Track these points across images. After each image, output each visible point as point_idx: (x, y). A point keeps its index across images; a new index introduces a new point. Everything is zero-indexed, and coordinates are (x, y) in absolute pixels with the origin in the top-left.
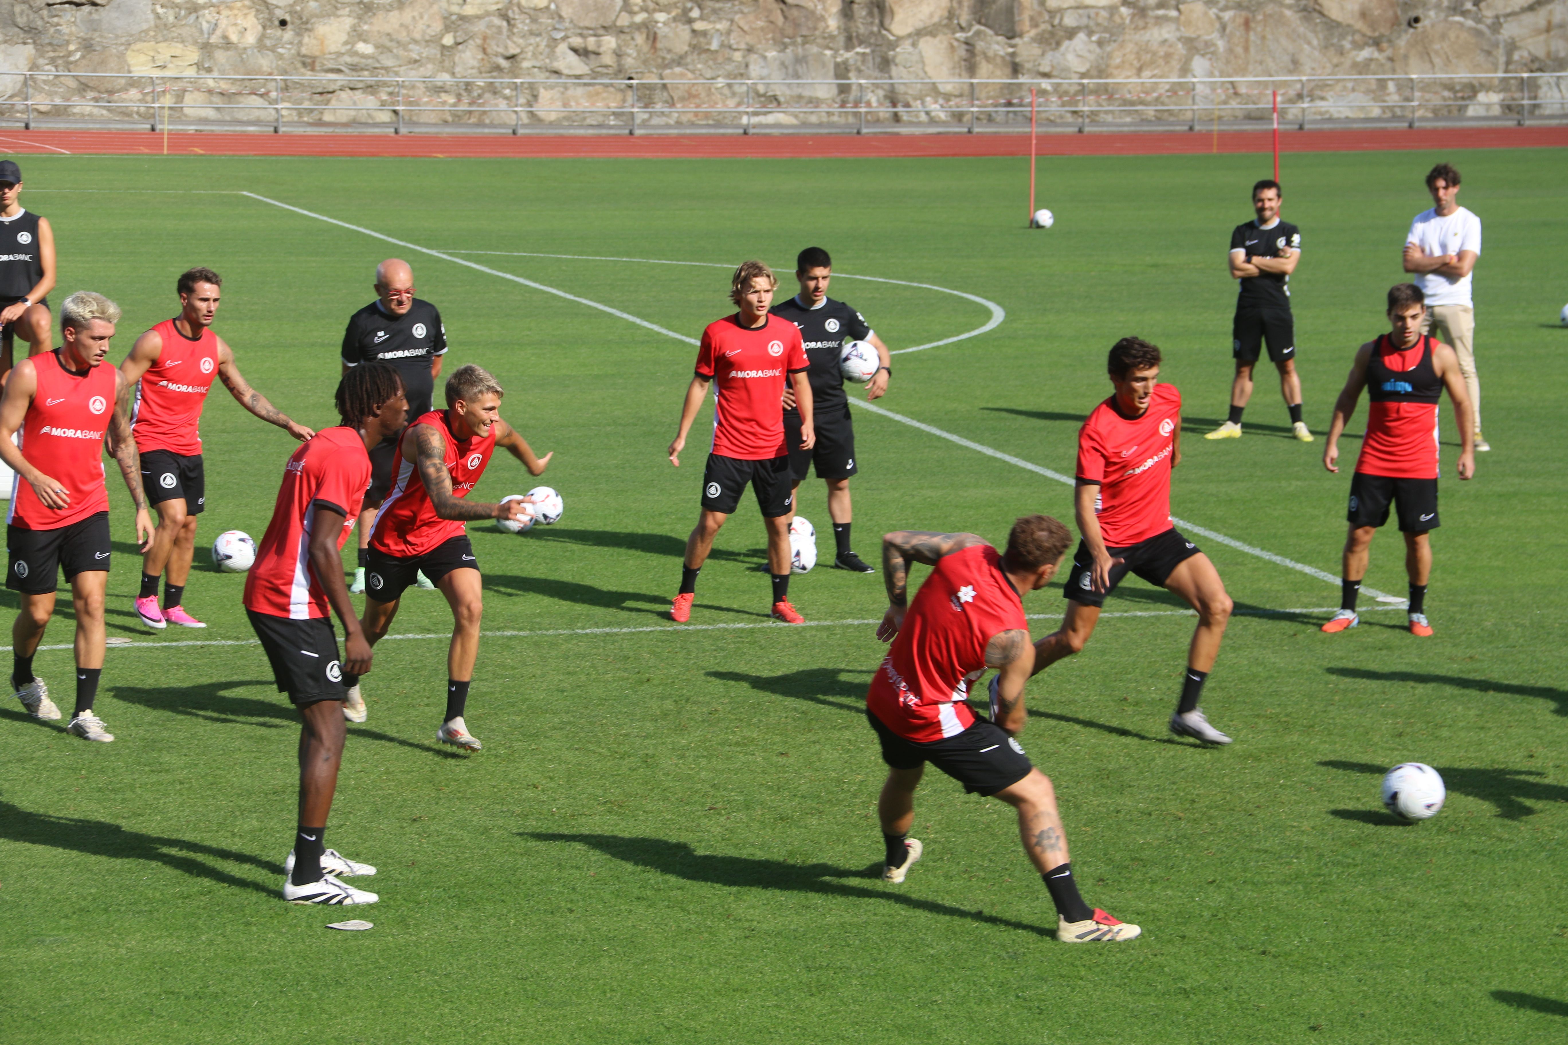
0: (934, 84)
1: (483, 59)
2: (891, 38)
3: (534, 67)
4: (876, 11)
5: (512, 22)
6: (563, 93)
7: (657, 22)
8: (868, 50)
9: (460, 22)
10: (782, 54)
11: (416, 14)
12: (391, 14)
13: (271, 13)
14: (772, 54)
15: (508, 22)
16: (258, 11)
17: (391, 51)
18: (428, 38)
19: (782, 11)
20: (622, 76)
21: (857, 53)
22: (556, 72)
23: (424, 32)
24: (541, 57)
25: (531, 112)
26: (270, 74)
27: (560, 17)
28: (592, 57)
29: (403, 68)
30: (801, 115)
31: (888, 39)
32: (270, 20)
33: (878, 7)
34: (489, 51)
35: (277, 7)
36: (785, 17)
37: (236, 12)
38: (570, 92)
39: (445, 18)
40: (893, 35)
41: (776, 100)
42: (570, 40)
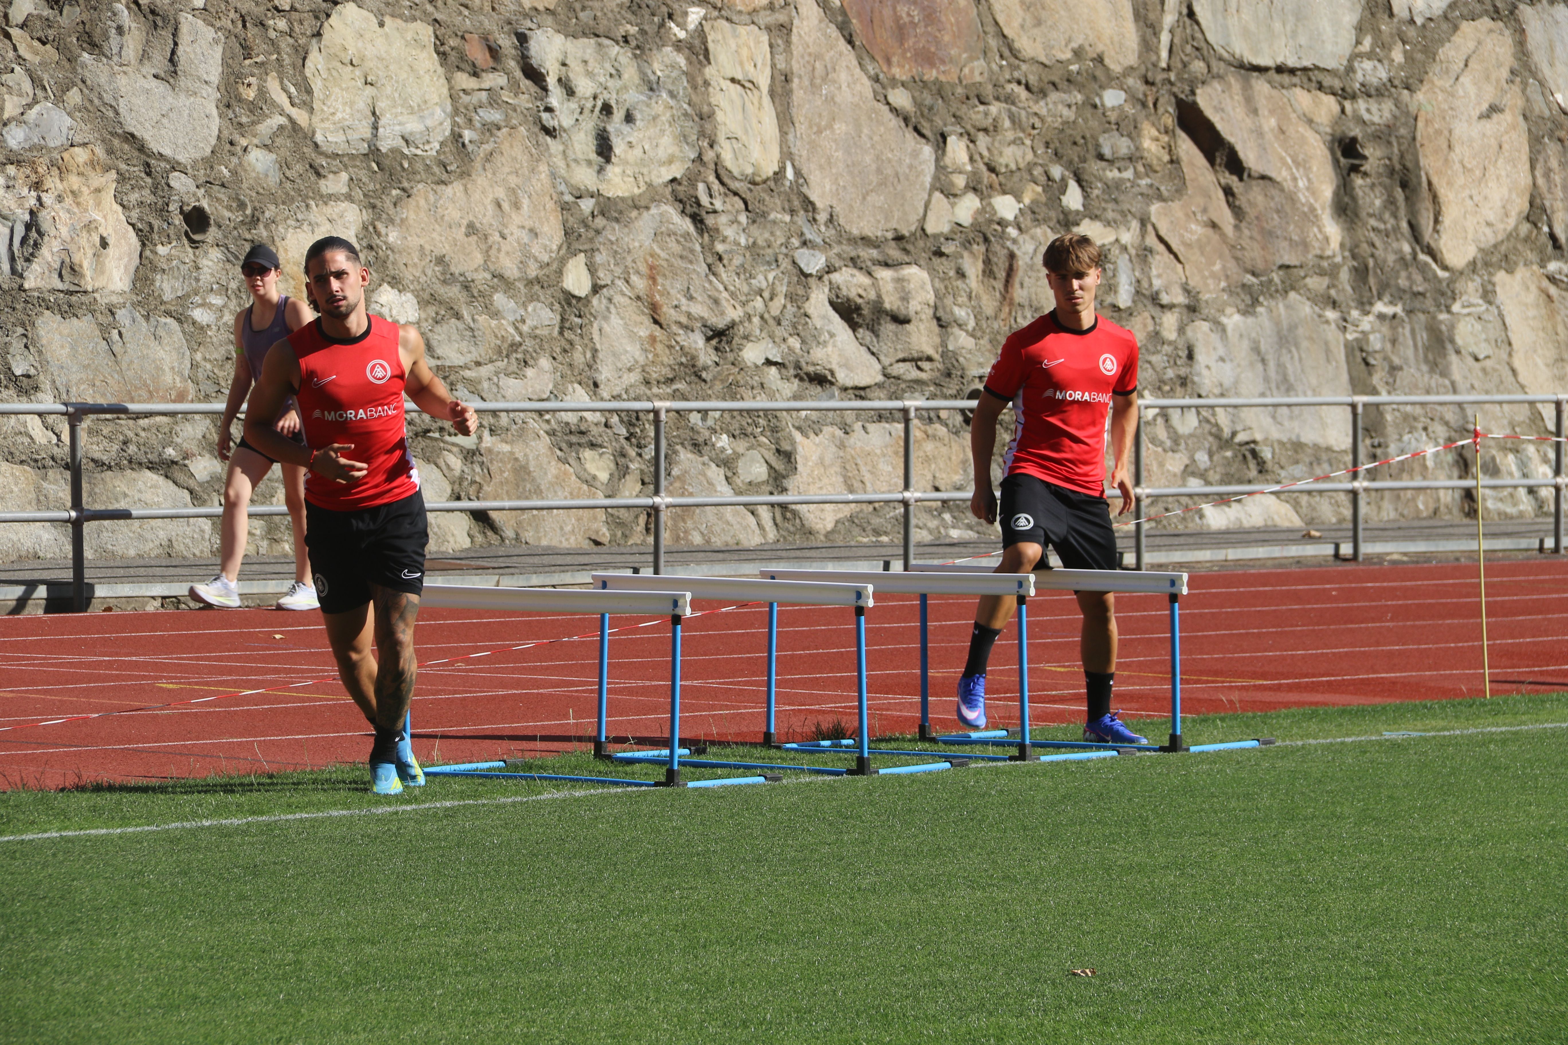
0: (1532, 403)
1: (653, 339)
2: (1441, 274)
3: (769, 362)
4: (1399, 194)
5: (710, 220)
6: (842, 446)
7: (1002, 223)
8: (1398, 309)
9: (600, 222)
10: (1250, 320)
11: (500, 193)
12: (448, 191)
13: (161, 187)
14: (1233, 320)
15: (697, 220)
16: (122, 178)
17: (458, 316)
18: (533, 271)
19: (1228, 192)
20: (952, 387)
21: (1381, 317)
22: (821, 380)
23: (526, 255)
24: (779, 332)
25: (784, 506)
26: (181, 397)
27: (809, 205)
28: (888, 328)
29: (485, 371)
30: (1304, 499)
31: (1435, 276)
32: (162, 211)
33: (1404, 185)
34: (668, 313)
35: (176, 166)
36: (1238, 212)
37: (74, 181)
38: (857, 438)
39: (565, 207)
40: (1445, 268)
41: (1254, 454)
42: (836, 277)
